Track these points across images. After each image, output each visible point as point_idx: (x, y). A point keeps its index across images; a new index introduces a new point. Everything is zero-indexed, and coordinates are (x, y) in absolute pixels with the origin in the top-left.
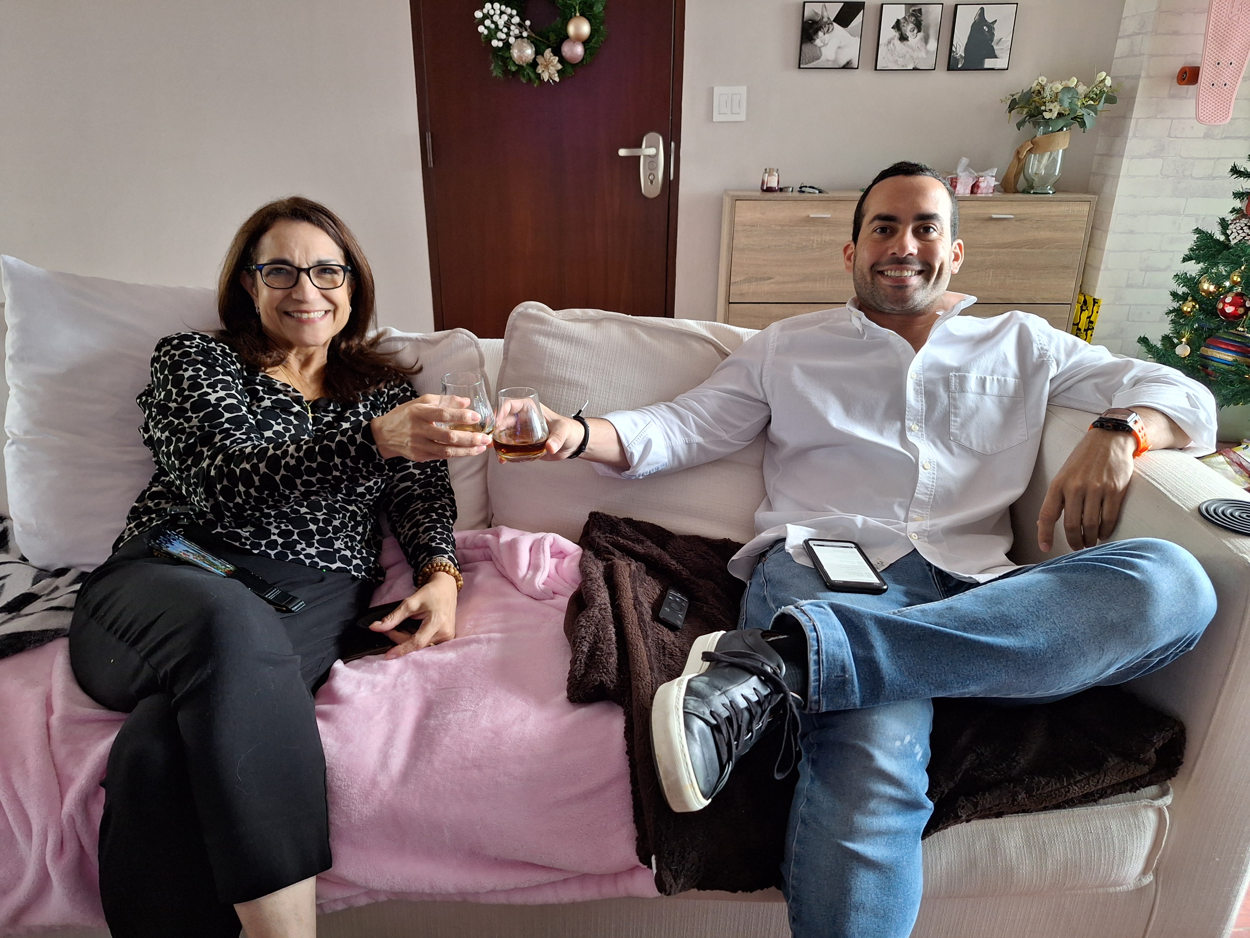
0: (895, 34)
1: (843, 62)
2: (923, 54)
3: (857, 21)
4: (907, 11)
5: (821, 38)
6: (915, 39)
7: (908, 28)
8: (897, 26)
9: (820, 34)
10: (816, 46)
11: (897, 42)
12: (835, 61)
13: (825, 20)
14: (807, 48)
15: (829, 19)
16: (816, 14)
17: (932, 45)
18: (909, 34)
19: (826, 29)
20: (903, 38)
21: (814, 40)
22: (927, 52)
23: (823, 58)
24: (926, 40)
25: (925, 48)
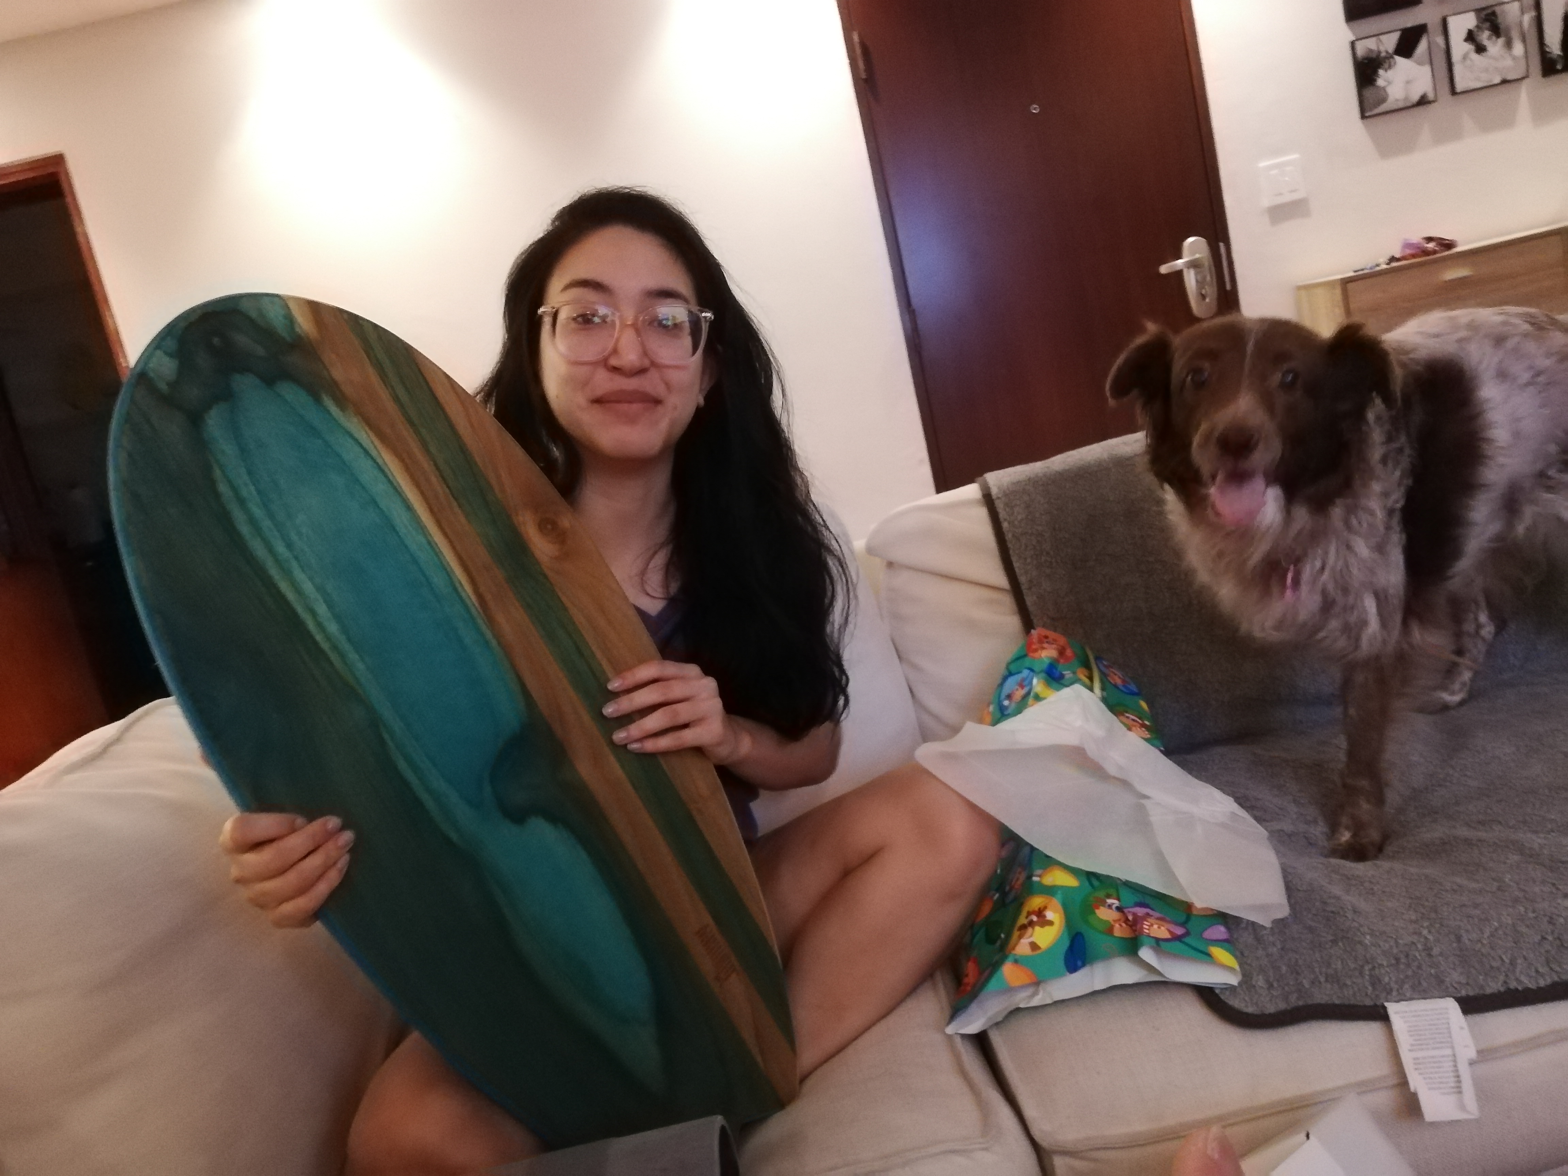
0: (1469, 47)
1: (1415, 97)
2: (1508, 62)
3: (1422, 46)
4: (1478, 18)
5: (1383, 78)
6: (1495, 47)
7: (1484, 37)
8: (1471, 37)
9: (1381, 72)
10: (1378, 87)
11: (1474, 56)
12: (1406, 99)
13: (1383, 54)
14: (1368, 92)
15: (1387, 52)
16: (1371, 51)
17: (1518, 49)
18: (1486, 42)
19: (1386, 65)
20: (1480, 49)
21: (1375, 80)
22: (1514, 58)
23: (1391, 99)
24: (1509, 44)
25: (1510, 55)
